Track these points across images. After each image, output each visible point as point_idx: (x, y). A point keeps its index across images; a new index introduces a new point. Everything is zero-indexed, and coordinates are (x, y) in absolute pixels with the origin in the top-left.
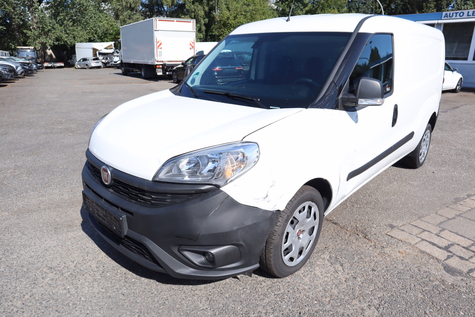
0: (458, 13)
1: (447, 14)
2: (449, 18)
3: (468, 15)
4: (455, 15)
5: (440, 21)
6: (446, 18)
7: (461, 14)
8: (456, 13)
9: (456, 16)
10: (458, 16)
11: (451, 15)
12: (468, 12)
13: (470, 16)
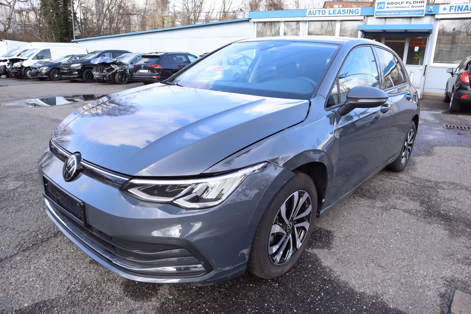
0: (321, 11)
1: (310, 11)
2: (313, 15)
3: (329, 14)
4: (318, 12)
5: (305, 19)
6: (310, 15)
7: (324, 13)
8: (319, 11)
9: (319, 14)
10: (321, 15)
11: (314, 13)
12: (329, 11)
13: (331, 14)
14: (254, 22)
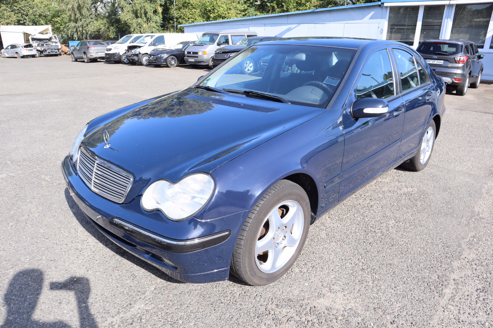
5: (452, 2)
14: (387, 7)
